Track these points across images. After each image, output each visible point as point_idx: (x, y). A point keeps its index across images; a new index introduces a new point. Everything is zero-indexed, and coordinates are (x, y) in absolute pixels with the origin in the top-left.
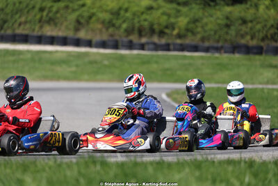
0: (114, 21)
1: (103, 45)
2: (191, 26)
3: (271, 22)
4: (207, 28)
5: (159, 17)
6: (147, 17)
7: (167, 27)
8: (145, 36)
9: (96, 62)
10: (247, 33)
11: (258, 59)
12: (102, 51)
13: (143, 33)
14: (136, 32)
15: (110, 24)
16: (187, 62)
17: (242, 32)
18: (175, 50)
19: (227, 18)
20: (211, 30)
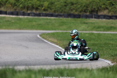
0: (17, 4)
1: (12, 14)
2: (50, 6)
3: (84, 4)
4: (57, 7)
5: (36, 2)
6: (31, 2)
7: (39, 6)
8: (30, 10)
9: (8, 21)
10: (74, 9)
11: (79, 20)
12: (11, 16)
13: (29, 9)
14: (26, 8)
15: (15, 5)
16: (48, 21)
17: (72, 9)
18: (43, 16)
19: (65, 2)
20: (58, 7)
